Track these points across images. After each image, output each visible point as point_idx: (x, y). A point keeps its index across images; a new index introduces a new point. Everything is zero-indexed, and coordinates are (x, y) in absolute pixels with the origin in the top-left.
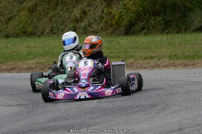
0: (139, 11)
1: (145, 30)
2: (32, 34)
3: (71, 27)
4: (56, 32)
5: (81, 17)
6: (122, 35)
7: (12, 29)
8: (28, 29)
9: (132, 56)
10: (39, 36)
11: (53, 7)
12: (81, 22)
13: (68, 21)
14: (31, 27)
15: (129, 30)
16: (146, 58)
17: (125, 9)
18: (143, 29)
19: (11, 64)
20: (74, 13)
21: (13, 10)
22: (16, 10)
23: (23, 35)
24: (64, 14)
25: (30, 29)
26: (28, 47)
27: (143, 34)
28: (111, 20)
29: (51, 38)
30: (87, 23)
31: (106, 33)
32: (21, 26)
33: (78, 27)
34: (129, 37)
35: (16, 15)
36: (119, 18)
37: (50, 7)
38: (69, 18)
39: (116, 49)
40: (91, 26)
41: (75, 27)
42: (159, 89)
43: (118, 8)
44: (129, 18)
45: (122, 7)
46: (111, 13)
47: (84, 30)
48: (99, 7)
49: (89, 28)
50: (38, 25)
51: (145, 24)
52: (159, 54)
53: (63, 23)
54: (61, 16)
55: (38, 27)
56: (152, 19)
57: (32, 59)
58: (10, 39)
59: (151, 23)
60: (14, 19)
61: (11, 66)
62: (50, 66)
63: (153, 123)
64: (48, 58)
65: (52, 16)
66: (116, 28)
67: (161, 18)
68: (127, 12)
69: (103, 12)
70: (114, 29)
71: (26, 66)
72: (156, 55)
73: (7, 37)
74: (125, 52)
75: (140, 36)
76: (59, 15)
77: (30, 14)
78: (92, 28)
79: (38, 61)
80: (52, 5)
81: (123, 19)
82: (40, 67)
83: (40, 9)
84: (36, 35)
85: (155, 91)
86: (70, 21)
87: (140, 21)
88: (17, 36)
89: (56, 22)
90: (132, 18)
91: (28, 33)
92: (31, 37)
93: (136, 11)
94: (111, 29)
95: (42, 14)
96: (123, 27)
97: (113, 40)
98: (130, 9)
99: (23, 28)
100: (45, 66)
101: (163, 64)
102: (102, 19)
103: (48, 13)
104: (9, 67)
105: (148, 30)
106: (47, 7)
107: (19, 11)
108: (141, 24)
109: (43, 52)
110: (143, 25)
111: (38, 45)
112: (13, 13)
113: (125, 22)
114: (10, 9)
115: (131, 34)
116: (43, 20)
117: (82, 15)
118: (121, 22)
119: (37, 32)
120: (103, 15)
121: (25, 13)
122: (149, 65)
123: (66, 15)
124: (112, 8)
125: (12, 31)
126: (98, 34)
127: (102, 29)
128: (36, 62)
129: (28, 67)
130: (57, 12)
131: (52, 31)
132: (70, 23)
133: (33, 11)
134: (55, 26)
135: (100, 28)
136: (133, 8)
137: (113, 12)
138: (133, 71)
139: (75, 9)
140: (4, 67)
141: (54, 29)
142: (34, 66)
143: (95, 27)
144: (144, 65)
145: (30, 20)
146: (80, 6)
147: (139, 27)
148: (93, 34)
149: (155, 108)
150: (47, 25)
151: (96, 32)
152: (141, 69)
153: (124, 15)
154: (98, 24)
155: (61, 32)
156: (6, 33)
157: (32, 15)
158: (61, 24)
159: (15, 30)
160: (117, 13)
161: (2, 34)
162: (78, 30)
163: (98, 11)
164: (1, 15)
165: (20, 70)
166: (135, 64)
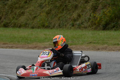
0: (112, 16)
1: (115, 28)
2: (48, 27)
3: (71, 24)
4: (62, 27)
5: (77, 18)
6: (101, 30)
8: (45, 23)
9: (106, 43)
10: (52, 28)
12: (77, 21)
14: (47, 22)
15: (105, 27)
16: (115, 44)
17: (104, 15)
18: (114, 27)
19: (34, 44)
20: (73, 16)
21: (37, 12)
22: (39, 12)
23: (42, 27)
24: (67, 16)
25: (47, 24)
26: (45, 35)
27: (114, 30)
28: (95, 21)
29: (58, 30)
30: (81, 22)
31: (92, 28)
32: (41, 22)
33: (75, 24)
34: (105, 32)
36: (100, 20)
37: (59, 11)
38: (70, 19)
39: (97, 38)
41: (74, 24)
43: (100, 14)
44: (106, 20)
45: (102, 13)
46: (95, 16)
47: (79, 26)
48: (88, 13)
49: (81, 25)
50: (51, 22)
54: (65, 17)
55: (51, 23)
57: (47, 42)
58: (34, 30)
59: (119, 24)
60: (38, 17)
61: (34, 46)
65: (60, 17)
66: (98, 26)
68: (105, 17)
69: (90, 15)
70: (97, 26)
71: (43, 46)
73: (33, 28)
74: (102, 40)
75: (112, 31)
77: (47, 15)
78: (83, 25)
83: (53, 12)
84: (50, 28)
85: (119, 65)
86: (70, 20)
87: (112, 22)
88: (39, 27)
89: (62, 20)
90: (107, 20)
91: (45, 26)
92: (47, 29)
93: (110, 16)
94: (95, 26)
95: (54, 15)
96: (102, 25)
97: (96, 32)
98: (106, 15)
99: (42, 23)
102: (90, 20)
103: (58, 15)
104: (33, 46)
105: (117, 28)
107: (41, 13)
108: (113, 24)
111: (51, 34)
112: (37, 14)
113: (103, 23)
114: (35, 12)
115: (106, 30)
116: (54, 19)
117: (78, 17)
118: (101, 22)
119: (51, 26)
120: (90, 18)
121: (44, 14)
122: (116, 49)
123: (69, 17)
124: (96, 13)
125: (36, 25)
126: (87, 29)
127: (89, 26)
128: (49, 44)
129: (44, 46)
130: (63, 14)
131: (59, 25)
132: (71, 21)
133: (49, 13)
134: (61, 23)
135: (88, 25)
136: (109, 14)
137: (97, 16)
138: (107, 52)
139: (74, 14)
140: (30, 46)
141: (61, 24)
142: (48, 46)
143: (86, 24)
144: (113, 49)
145: (47, 19)
146: (77, 12)
147: (112, 26)
148: (84, 28)
149: (119, 75)
150: (57, 22)
151: (86, 28)
152: (111, 51)
153: (103, 18)
154: (87, 23)
155: (64, 27)
156: (32, 25)
157: (48, 16)
158: (65, 21)
159: (38, 24)
160: (99, 17)
161: (30, 26)
162: (75, 26)
163: (87, 15)
164: (30, 15)
165: (39, 48)
166: (108, 48)
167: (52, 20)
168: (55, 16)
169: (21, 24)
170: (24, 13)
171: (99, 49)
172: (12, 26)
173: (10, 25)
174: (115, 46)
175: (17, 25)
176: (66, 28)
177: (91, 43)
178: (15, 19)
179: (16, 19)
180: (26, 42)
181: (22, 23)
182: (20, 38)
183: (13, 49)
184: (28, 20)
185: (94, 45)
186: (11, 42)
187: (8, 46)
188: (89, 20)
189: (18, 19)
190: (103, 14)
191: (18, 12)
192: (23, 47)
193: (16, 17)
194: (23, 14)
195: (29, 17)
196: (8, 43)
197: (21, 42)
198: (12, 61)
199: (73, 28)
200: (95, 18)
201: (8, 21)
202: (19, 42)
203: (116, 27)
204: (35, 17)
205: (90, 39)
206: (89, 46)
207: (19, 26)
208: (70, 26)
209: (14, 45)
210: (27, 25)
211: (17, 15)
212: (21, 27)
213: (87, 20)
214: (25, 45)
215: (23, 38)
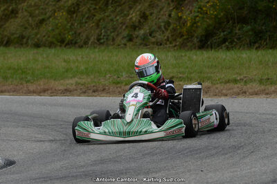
0: (219, 17)
1: (227, 44)
2: (71, 43)
3: (126, 35)
4: (104, 42)
5: (140, 22)
6: (195, 48)
7: (44, 36)
8: (66, 36)
9: (209, 79)
10: (81, 47)
11: (103, 6)
12: (140, 29)
13: (121, 28)
14: (70, 33)
15: (206, 42)
16: (228, 82)
17: (201, 13)
18: (224, 41)
19: (42, 84)
20: (130, 16)
21: (47, 10)
22: (50, 9)
23: (59, 44)
24: (116, 17)
25: (69, 37)
26: (65, 61)
27: (224, 48)
28: (180, 27)
29: (97, 50)
30: (148, 31)
31: (174, 45)
32: (57, 32)
33: (134, 36)
34: (205, 52)
35: (50, 17)
36: (192, 26)
37: (97, 7)
38: (123, 23)
39: (187, 67)
40: (153, 35)
41: (131, 35)
42: (245, 125)
43: (191, 11)
44: (205, 26)
45: (196, 10)
46: (181, 17)
47: (144, 40)
48: (165, 10)
49: (150, 38)
50: (79, 31)
51: (227, 34)
52: (245, 77)
53: (115, 29)
54: (112, 20)
56: (238, 28)
57: (71, 78)
58: (41, 50)
59: (236, 33)
60: (48, 22)
61: (42, 87)
62: (95, 88)
63: (236, 171)
64: (92, 77)
65: (99, 20)
66: (187, 39)
67: (249, 27)
68: (203, 18)
69: (170, 15)
70: (185, 39)
71: (62, 88)
72: (242, 77)
73: (37, 46)
74: (198, 73)
75: (220, 50)
76: (110, 18)
77: (69, 16)
78: (154, 37)
79: (79, 81)
80: (100, 5)
81: (197, 27)
82: (81, 89)
83: (84, 9)
84: (77, 45)
86: (124, 27)
87: (220, 30)
88: (51, 45)
89: (104, 28)
90: (209, 26)
91: (66, 42)
92: (70, 48)
93: (216, 16)
94: (181, 40)
95: (87, 16)
96: (197, 37)
97: (183, 54)
98: (207, 13)
99: (60, 34)
100: (88, 89)
101: (250, 91)
102: (169, 26)
103: (95, 16)
104: (39, 88)
105: (231, 42)
106: (94, 6)
107: (55, 12)
108: (222, 34)
109: (86, 69)
110: (224, 35)
111: (80, 59)
112: (46, 14)
113: (200, 32)
114: (42, 9)
115: (207, 48)
116: (87, 25)
117: (142, 20)
118: (195, 31)
119: (79, 41)
120: (171, 21)
121: (62, 16)
122: (231, 91)
123: (119, 19)
124: (182, 11)
125: (44, 39)
126: (162, 46)
127: (168, 40)
128: (76, 82)
129: (65, 88)
130: (106, 14)
131: (99, 40)
132: (124, 30)
133: (74, 12)
134: (103, 34)
135: (166, 38)
136: (212, 12)
138: (210, 99)
139: (131, 12)
140: (32, 88)
141: (102, 37)
142: (74, 87)
143: (159, 36)
144: (224, 91)
145: (69, 25)
146: (139, 7)
147: (219, 38)
148: (155, 46)
149: (239, 151)
150: (93, 32)
151: (159, 44)
152: (220, 96)
153: (198, 22)
154: (163, 32)
155: (111, 42)
156: (36, 40)
157: (72, 17)
158: (112, 30)
159: (49, 37)
160: (189, 18)
161: (30, 42)
162: (135, 40)
163: (163, 15)
164: (30, 16)
165: (54, 92)
166: (212, 89)
168: (88, 18)
169: (9, 38)
170: (17, 13)
174: (228, 84)
176: (112, 45)
180: (22, 79)
181: (13, 34)
182: (9, 69)
184: (26, 28)
188: (167, 27)
189: (2, 25)
190: (198, 12)
192: (15, 91)
194: (13, 15)
195: (28, 20)
197: (11, 80)
199: (129, 44)
200: (182, 21)
202: (6, 78)
203: (229, 40)
204: (42, 21)
205: (170, 70)
207: (5, 42)
208: (124, 41)
210: (25, 40)
212: (9, 46)
213: (163, 27)
214: (21, 86)
215: (14, 69)
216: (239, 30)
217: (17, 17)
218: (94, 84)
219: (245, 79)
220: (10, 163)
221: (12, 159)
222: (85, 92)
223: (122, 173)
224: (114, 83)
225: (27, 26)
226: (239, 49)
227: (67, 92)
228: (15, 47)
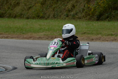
0: (106, 7)
1: (109, 19)
2: (42, 17)
3: (65, 14)
4: (56, 17)
5: (72, 8)
6: (95, 20)
7: (31, 14)
8: (40, 14)
9: (101, 33)
10: (46, 19)
11: (56, 2)
12: (72, 12)
13: (63, 11)
14: (42, 13)
15: (99, 18)
16: (109, 35)
17: (98, 6)
18: (108, 17)
19: (29, 34)
20: (68, 6)
21: (32, 3)
22: (34, 3)
23: (37, 18)
24: (61, 6)
25: (42, 15)
26: (39, 25)
28: (89, 11)
29: (53, 20)
30: (75, 13)
31: (86, 18)
32: (36, 12)
33: (69, 15)
34: (99, 22)
35: (33, 6)
36: (94, 11)
37: (54, 2)
38: (64, 9)
39: (91, 29)
40: (77, 14)
41: (68, 14)
42: (115, 54)
43: (94, 5)
44: (99, 11)
45: (96, 4)
46: (89, 7)
47: (73, 16)
48: (82, 3)
49: (76, 15)
50: (46, 12)
51: (109, 15)
54: (60, 8)
56: (113, 12)
57: (42, 32)
58: (29, 20)
59: (113, 14)
60: (32, 8)
61: (29, 36)
62: (52, 37)
63: (111, 74)
64: (51, 32)
65: (54, 8)
66: (92, 16)
68: (99, 7)
69: (84, 6)
70: (90, 16)
71: (38, 36)
72: (115, 33)
73: (28, 18)
74: (96, 31)
75: (106, 22)
76: (59, 7)
77: (42, 6)
78: (77, 15)
79: (45, 34)
81: (96, 11)
82: (46, 37)
83: (48, 3)
84: (45, 18)
85: (113, 55)
86: (65, 11)
87: (106, 13)
88: (34, 18)
89: (57, 11)
90: (101, 11)
91: (40, 17)
92: (42, 19)
93: (104, 7)
96: (96, 16)
97: (90, 23)
98: (100, 5)
99: (37, 13)
100: (49, 37)
103: (52, 6)
104: (28, 36)
105: (111, 18)
106: (52, 2)
107: (35, 4)
108: (107, 14)
109: (48, 28)
110: (107, 15)
111: (46, 24)
112: (31, 5)
113: (97, 13)
114: (30, 2)
115: (100, 20)
116: (49, 10)
117: (73, 8)
118: (95, 13)
119: (45, 16)
120: (85, 8)
121: (39, 5)
122: (110, 39)
123: (63, 7)
124: (90, 4)
125: (31, 15)
126: (81, 19)
127: (83, 17)
129: (39, 36)
130: (58, 5)
131: (54, 16)
132: (65, 12)
133: (44, 4)
134: (56, 14)
135: (82, 16)
136: (102, 5)
137: (91, 7)
138: (101, 42)
139: (68, 4)
140: (25, 36)
141: (55, 15)
142: (43, 36)
143: (80, 15)
144: (107, 39)
145: (41, 9)
146: (71, 2)
147: (105, 16)
148: (78, 19)
149: (112, 65)
150: (51, 12)
151: (80, 18)
152: (105, 41)
153: (97, 9)
154: (81, 13)
155: (59, 17)
156: (27, 16)
158: (60, 12)
159: (33, 14)
160: (93, 8)
161: (25, 16)
162: (69, 16)
163: (81, 6)
164: (25, 5)
165: (34, 38)
166: (102, 38)
167: (46, 10)
168: (50, 6)
169: (16, 15)
170: (19, 4)
171: (93, 40)
172: (7, 17)
173: (5, 15)
174: (109, 36)
175: (12, 15)
176: (60, 18)
177: (84, 33)
178: (10, 9)
179: (12, 10)
180: (21, 32)
181: (17, 13)
182: (16, 28)
183: (8, 39)
184: (23, 10)
185: (89, 35)
186: (6, 32)
187: (4, 37)
188: (83, 11)
189: (13, 9)
190: (97, 5)
191: (13, 2)
192: (18, 38)
193: (11, 8)
194: (18, 5)
196: (4, 33)
197: (16, 33)
198: (7, 51)
199: (67, 18)
200: (89, 9)
201: (3, 12)
202: (14, 32)
203: (110, 17)
204: (30, 8)
206: (83, 36)
207: (14, 16)
208: (65, 17)
209: (10, 36)
210: (22, 16)
211: (12, 6)
212: (16, 18)
213: (81, 11)
214: (21, 36)
215: (18, 28)
216: (114, 13)
217: (19, 6)
218: (51, 35)
219: (116, 34)
220: (15, 68)
221: (16, 67)
222: (47, 39)
223: (62, 74)
224: (60, 35)
225: (23, 9)
226: (114, 21)
227: (40, 38)
228: (18, 19)
